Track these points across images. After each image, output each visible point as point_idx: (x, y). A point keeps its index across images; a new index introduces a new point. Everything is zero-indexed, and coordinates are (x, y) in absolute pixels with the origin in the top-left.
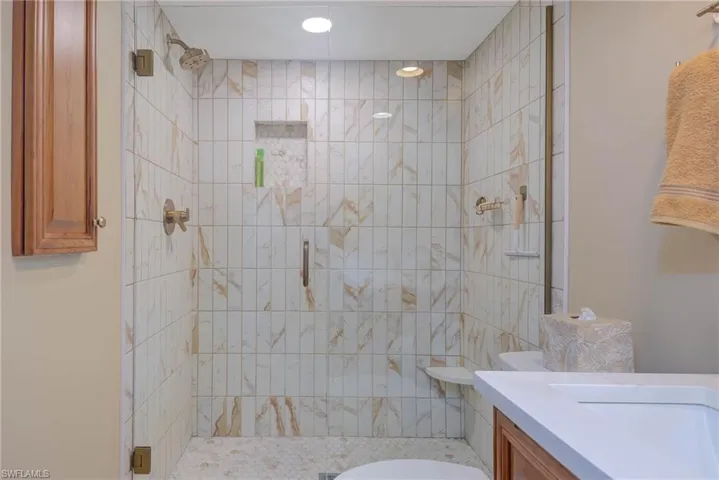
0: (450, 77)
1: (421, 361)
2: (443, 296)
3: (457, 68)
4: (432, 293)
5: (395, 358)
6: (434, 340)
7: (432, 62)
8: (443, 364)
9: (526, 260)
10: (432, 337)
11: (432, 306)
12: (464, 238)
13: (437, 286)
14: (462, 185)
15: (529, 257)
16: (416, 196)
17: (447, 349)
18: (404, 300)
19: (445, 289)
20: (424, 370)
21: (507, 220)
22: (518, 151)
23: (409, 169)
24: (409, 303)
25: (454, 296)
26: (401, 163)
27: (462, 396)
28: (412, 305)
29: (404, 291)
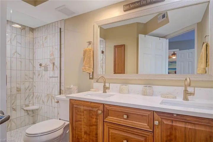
0: (30, 32)
1: (22, 107)
2: (28, 88)
3: (32, 30)
4: (25, 88)
5: (14, 107)
6: (26, 100)
7: (25, 26)
8: (28, 106)
9: (54, 78)
10: (25, 100)
11: (25, 91)
12: (34, 73)
13: (27, 86)
14: (33, 60)
15: (55, 77)
16: (21, 62)
17: (29, 102)
18: (17, 91)
19: (29, 87)
20: (23, 109)
21: (49, 69)
22: (52, 54)
23: (19, 54)
24: (19, 91)
25: (31, 88)
26: (16, 52)
27: (33, 113)
28: (20, 92)
29: (17, 88)
